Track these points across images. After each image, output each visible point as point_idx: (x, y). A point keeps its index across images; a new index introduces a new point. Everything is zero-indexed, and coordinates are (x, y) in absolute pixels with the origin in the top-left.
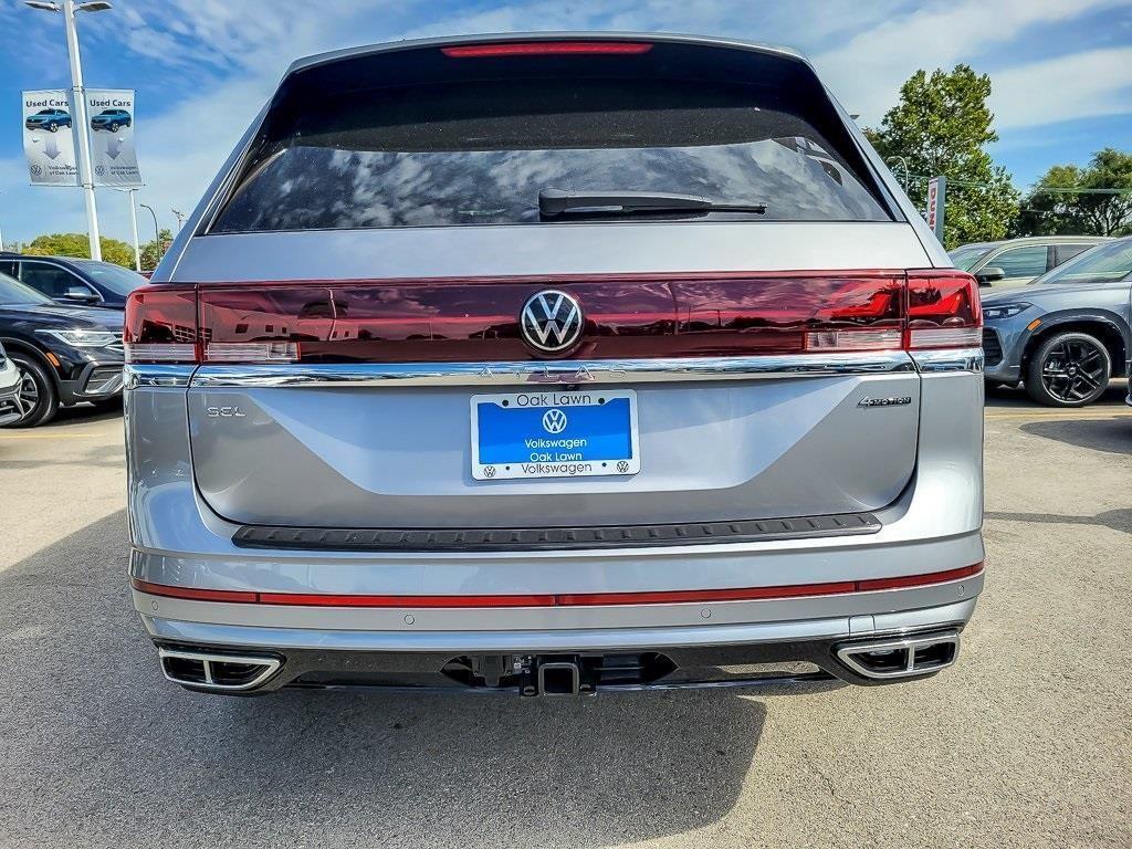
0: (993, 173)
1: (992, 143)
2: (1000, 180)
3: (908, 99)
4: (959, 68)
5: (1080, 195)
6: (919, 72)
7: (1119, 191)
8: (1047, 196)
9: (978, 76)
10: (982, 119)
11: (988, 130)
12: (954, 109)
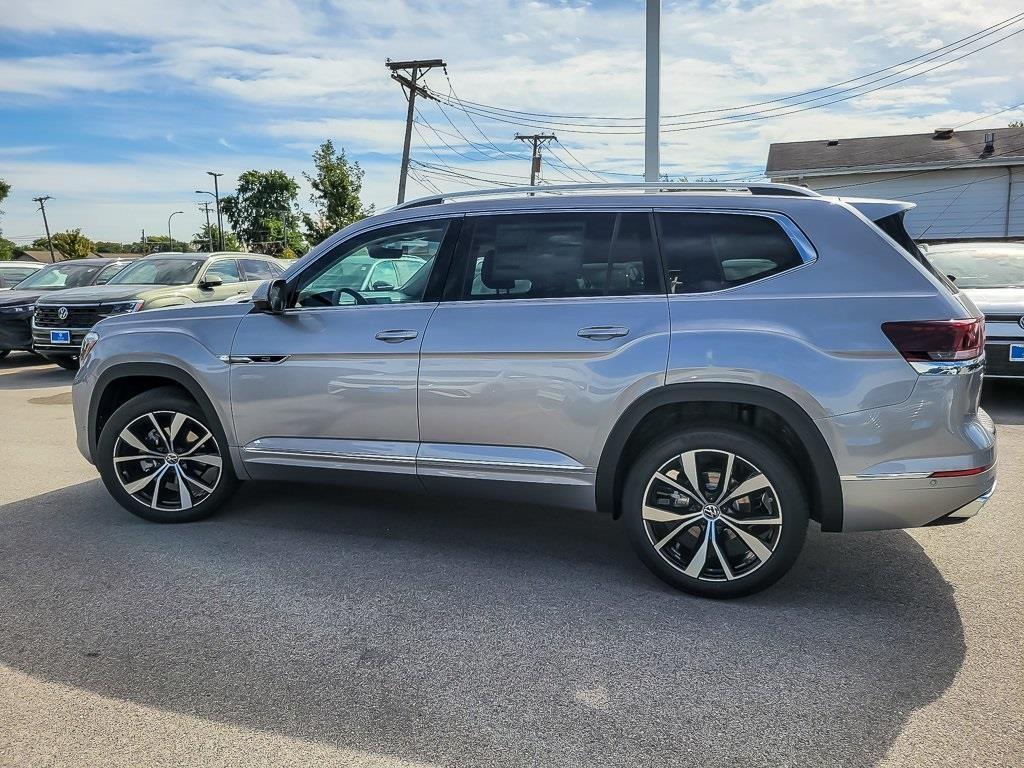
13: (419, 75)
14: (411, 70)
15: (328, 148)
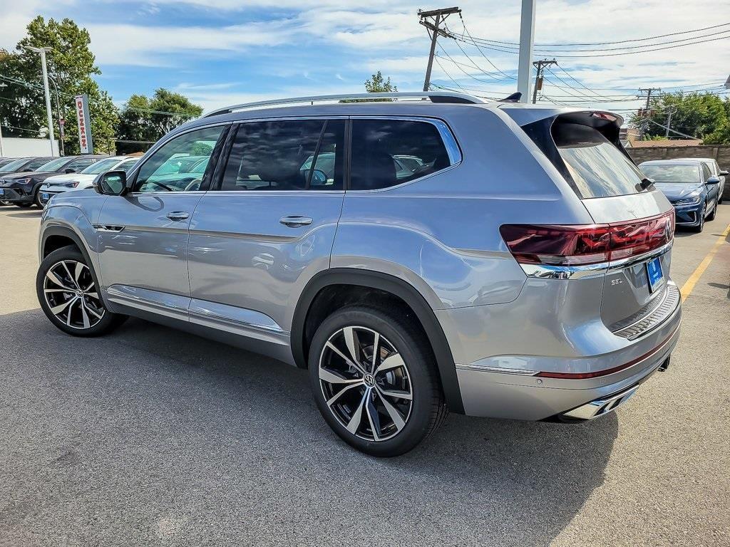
0: (100, 94)
1: (97, 75)
2: (105, 100)
3: (34, 35)
4: (66, 21)
5: (152, 114)
6: (39, 17)
7: (171, 114)
8: (134, 113)
9: (80, 29)
10: (88, 58)
11: (94, 66)
12: (68, 47)
13: (441, 19)
14: (435, 17)
15: (378, 78)
